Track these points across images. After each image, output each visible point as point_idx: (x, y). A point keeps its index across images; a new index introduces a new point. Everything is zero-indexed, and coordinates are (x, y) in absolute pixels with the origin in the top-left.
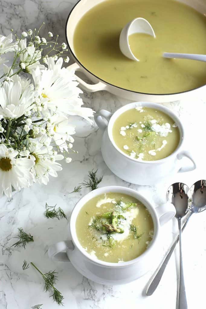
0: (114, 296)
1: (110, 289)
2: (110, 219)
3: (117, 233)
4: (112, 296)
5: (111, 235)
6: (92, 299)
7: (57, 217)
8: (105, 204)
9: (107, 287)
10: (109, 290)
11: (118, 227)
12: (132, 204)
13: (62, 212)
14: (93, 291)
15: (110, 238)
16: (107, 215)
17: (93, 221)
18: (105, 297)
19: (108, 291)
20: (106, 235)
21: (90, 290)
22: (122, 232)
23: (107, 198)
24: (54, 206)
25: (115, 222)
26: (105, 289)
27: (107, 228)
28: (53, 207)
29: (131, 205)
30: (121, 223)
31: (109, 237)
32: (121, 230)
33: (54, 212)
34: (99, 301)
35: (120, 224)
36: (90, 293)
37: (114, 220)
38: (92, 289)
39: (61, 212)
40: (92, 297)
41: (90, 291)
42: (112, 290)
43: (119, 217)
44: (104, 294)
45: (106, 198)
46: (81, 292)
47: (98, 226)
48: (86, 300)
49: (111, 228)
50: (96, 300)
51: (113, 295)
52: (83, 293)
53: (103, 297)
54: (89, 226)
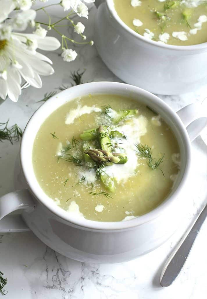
0: (100, 284)
1: (95, 270)
2: (96, 140)
3: (115, 163)
4: (97, 283)
5: (103, 169)
6: (61, 287)
7: (10, 140)
8: (80, 117)
9: (88, 267)
10: (93, 272)
11: (113, 152)
12: (129, 112)
13: (20, 132)
14: (64, 273)
15: (103, 174)
16: (90, 134)
17: (64, 148)
18: (83, 284)
19: (91, 273)
20: (93, 170)
21: (58, 270)
22: (122, 162)
23: (82, 106)
24: (7, 122)
25: (108, 144)
26: (86, 269)
27: (94, 156)
28: (4, 124)
29: (127, 114)
30: (119, 145)
31: (100, 174)
32: (121, 157)
33: (6, 131)
34: (72, 291)
35: (116, 147)
36: (58, 276)
37: (105, 141)
38: (60, 269)
39: (18, 132)
40: (60, 284)
41: (57, 273)
42: (98, 272)
43: (112, 136)
44: (83, 279)
45: (79, 106)
46: (41, 274)
47: (75, 154)
48: (49, 289)
49: (101, 155)
50: (67, 289)
51: (99, 282)
52: (44, 275)
53: (81, 286)
54: (59, 158)
